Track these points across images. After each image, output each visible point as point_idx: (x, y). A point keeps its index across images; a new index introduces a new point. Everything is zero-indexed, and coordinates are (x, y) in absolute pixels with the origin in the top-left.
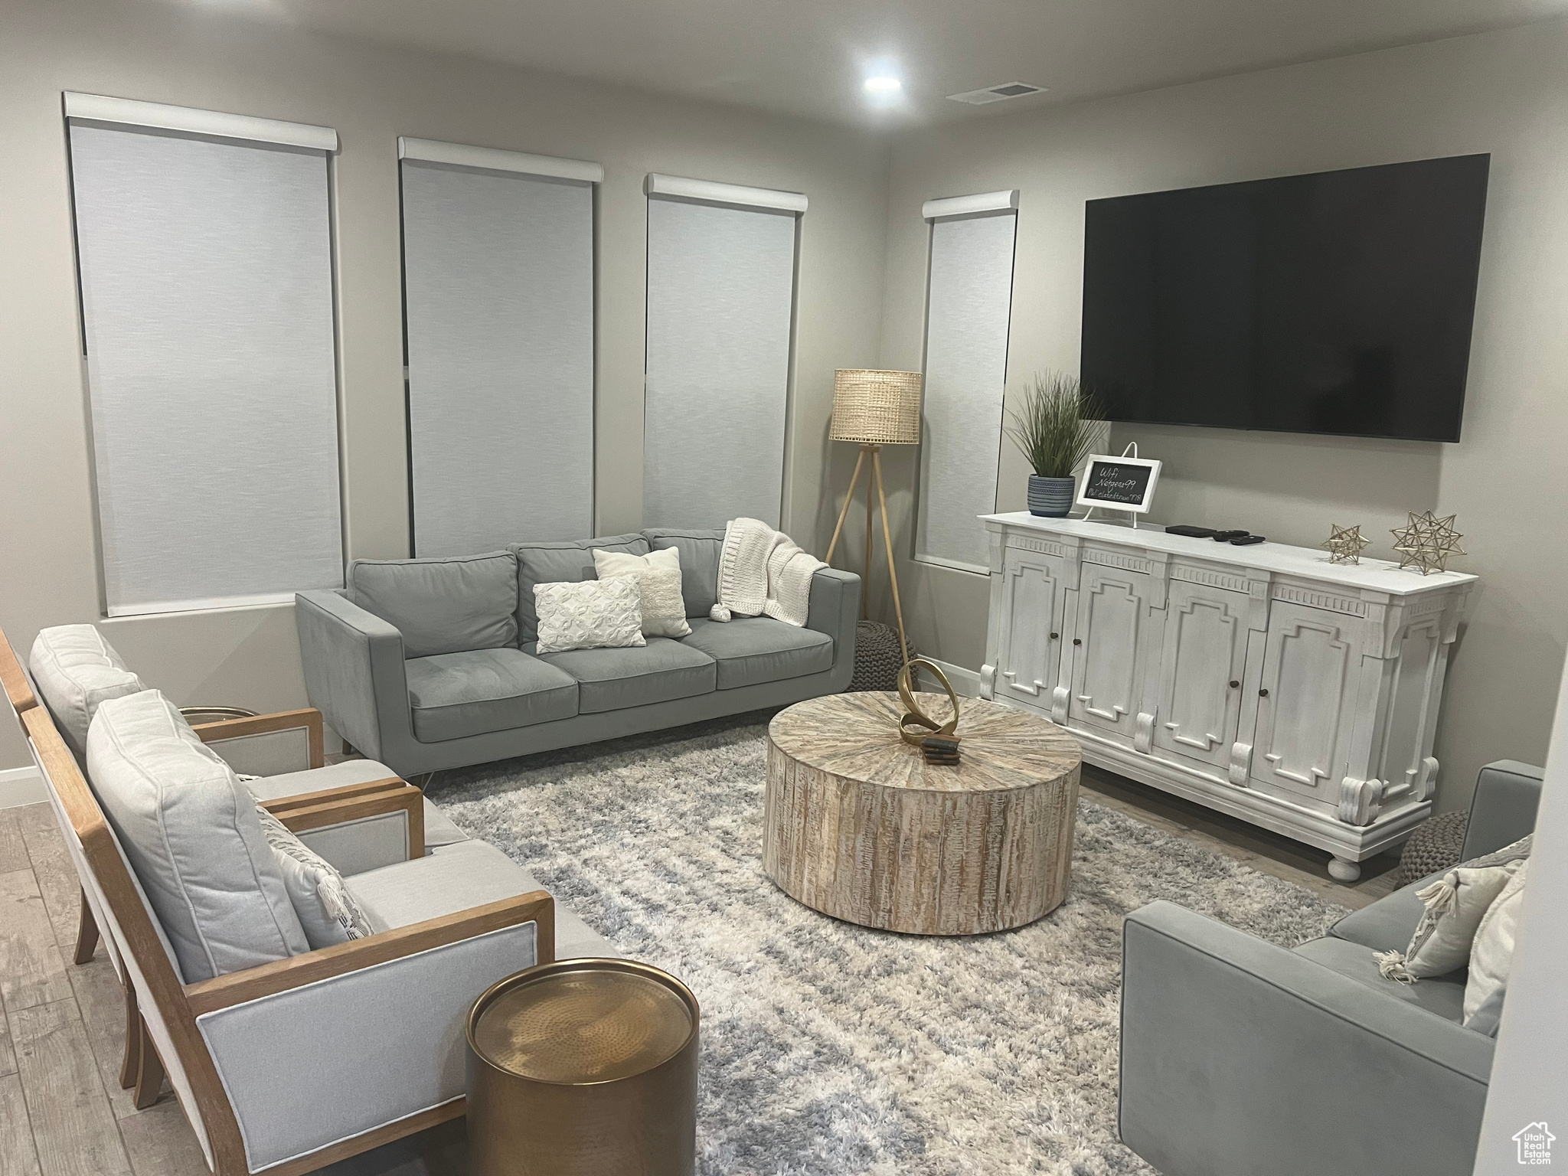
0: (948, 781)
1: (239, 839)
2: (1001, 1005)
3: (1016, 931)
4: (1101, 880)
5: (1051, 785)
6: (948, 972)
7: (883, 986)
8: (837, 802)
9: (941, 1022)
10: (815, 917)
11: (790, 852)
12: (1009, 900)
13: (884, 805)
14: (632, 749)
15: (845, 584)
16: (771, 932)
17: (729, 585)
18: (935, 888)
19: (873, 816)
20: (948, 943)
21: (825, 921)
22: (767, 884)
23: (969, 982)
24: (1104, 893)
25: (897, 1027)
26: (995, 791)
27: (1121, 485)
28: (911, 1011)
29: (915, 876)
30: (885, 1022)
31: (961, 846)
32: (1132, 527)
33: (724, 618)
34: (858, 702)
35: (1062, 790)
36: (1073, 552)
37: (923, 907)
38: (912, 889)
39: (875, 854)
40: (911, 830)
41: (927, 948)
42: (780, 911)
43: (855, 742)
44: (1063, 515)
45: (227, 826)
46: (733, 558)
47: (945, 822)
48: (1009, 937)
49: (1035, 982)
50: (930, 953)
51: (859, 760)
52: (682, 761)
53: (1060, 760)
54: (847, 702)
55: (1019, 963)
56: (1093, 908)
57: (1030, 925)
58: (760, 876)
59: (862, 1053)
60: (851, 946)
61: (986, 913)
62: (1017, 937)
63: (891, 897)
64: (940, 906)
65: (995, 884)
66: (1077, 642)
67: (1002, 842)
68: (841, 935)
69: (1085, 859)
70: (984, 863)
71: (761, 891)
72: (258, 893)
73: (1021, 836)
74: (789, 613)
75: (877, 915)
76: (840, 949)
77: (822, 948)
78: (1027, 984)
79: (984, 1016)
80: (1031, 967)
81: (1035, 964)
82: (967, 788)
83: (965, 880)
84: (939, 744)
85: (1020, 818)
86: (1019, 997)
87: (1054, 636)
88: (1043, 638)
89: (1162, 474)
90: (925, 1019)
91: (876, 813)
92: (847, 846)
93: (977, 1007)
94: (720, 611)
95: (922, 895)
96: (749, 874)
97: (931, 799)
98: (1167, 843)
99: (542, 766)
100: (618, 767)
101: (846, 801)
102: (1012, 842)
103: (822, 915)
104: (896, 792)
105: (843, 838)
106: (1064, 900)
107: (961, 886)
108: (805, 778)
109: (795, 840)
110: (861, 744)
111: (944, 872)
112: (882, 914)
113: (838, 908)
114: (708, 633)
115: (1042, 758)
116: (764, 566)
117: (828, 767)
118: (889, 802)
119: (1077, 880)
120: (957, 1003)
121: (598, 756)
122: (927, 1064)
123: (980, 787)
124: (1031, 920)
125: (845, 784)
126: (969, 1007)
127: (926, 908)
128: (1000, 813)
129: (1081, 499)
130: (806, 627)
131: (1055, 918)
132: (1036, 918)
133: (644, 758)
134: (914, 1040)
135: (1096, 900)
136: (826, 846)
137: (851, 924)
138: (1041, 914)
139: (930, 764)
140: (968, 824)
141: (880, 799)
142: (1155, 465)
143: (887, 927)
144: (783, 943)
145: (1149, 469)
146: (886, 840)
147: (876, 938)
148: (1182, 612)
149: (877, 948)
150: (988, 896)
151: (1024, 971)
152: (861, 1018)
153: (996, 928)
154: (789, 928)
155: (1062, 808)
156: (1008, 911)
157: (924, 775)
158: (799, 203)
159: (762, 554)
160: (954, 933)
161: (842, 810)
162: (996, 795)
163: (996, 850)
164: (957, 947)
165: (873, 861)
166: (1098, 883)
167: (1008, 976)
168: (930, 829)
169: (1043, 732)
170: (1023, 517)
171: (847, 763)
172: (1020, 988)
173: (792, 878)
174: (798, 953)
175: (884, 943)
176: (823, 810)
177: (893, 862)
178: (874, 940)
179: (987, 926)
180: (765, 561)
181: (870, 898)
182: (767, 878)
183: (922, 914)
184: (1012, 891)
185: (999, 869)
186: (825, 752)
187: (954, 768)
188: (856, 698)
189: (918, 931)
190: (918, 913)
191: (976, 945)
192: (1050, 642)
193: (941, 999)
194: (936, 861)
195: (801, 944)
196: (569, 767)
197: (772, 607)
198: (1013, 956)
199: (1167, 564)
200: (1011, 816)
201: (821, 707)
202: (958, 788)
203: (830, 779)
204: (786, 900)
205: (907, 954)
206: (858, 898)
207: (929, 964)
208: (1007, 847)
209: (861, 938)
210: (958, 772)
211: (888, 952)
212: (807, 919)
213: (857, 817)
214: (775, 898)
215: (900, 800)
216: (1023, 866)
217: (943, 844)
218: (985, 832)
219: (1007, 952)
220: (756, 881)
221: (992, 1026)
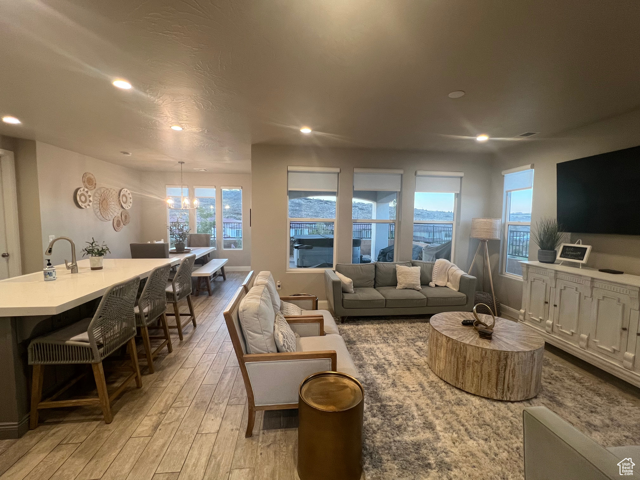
0: (485, 344)
1: (258, 321)
2: (498, 428)
3: (512, 402)
4: (555, 392)
5: (527, 353)
6: (481, 410)
7: (455, 408)
8: (446, 344)
9: (472, 427)
10: (439, 379)
11: (433, 357)
12: (509, 390)
13: (461, 348)
14: (402, 319)
15: (471, 279)
16: (423, 380)
17: (436, 277)
18: (479, 379)
19: (457, 351)
20: (484, 400)
21: (442, 381)
22: (427, 365)
23: (488, 416)
24: (556, 398)
25: (455, 423)
26: (502, 351)
27: (574, 254)
28: (462, 419)
29: (471, 374)
30: (450, 420)
31: (489, 367)
32: (579, 268)
33: (433, 286)
34: (464, 315)
35: (533, 355)
36: (553, 275)
37: (474, 385)
38: (470, 378)
39: (458, 363)
40: (470, 358)
41: (475, 399)
42: (428, 374)
43: (458, 327)
44: (553, 262)
45: (256, 318)
46: (437, 270)
47: (483, 358)
48: (509, 404)
49: (515, 423)
50: (476, 401)
51: (456, 333)
52: (415, 325)
53: (534, 345)
54: (460, 314)
55: (510, 414)
56: (549, 402)
57: (519, 401)
58: (426, 362)
59: (438, 428)
60: (448, 391)
61: (499, 393)
62: (512, 404)
63: (463, 379)
64: (481, 386)
65: (502, 383)
66: (555, 306)
67: (505, 369)
68: (446, 387)
69: (550, 383)
70: (498, 375)
71: (425, 367)
72: (262, 335)
73: (514, 369)
74: (454, 286)
75: (458, 384)
76: (444, 391)
77: (438, 389)
78: (512, 423)
79: (490, 430)
80: (515, 417)
81: (518, 417)
82: (491, 348)
83: (490, 379)
84: (485, 332)
85: (513, 363)
86: (506, 427)
87: (546, 303)
88: (542, 303)
89: (592, 251)
90: (466, 424)
91: (458, 350)
92: (449, 359)
93: (488, 425)
94: (432, 284)
95: (474, 381)
96: (423, 361)
97: (477, 349)
98: (591, 385)
99: (376, 320)
100: (396, 323)
101: (449, 344)
102: (510, 370)
103: (441, 379)
104: (464, 345)
105: (447, 356)
106: (536, 396)
107: (489, 381)
108: (437, 335)
109: (434, 353)
110: (459, 328)
111: (482, 375)
112: (460, 383)
113: (446, 378)
114: (426, 290)
115: (527, 343)
116: (447, 272)
117: (444, 333)
118: (462, 347)
119: (545, 390)
120: (481, 422)
121: (392, 319)
122: (462, 440)
123: (497, 349)
124: (519, 400)
125: (449, 339)
126: (485, 425)
127: (476, 385)
128: (504, 359)
129: (558, 257)
130: (459, 291)
131: (531, 402)
132: (521, 399)
133: (404, 322)
134: (460, 430)
135: (551, 399)
136: (442, 357)
137: (450, 384)
138: (523, 399)
139: (481, 338)
140: (491, 360)
141: (459, 346)
142: (589, 248)
143: (461, 388)
144: (426, 384)
145: (586, 249)
146: (461, 360)
147: (458, 391)
148: (599, 299)
149: (457, 394)
150: (500, 387)
151: (512, 418)
152: (443, 416)
153: (503, 399)
154: (429, 380)
155: (532, 362)
156: (508, 394)
157: (477, 341)
158: (462, 174)
159: (446, 270)
160: (486, 397)
161: (447, 347)
162: (502, 353)
163: (503, 372)
164: (486, 401)
165: (457, 366)
166: (554, 393)
167: (504, 418)
168: (477, 359)
169: (530, 334)
170: (536, 263)
171: (451, 333)
172: (508, 424)
173: (433, 365)
174: (429, 389)
175: (460, 393)
176: (441, 346)
177: (464, 368)
178: (457, 392)
179: (499, 397)
180: (447, 271)
181: (456, 377)
182: (427, 363)
183: (474, 387)
184: (510, 387)
185: (504, 379)
186: (444, 328)
187: (489, 341)
188: (464, 314)
189: (473, 392)
190: (472, 386)
191: (495, 403)
192: (544, 305)
193: (475, 419)
194: (479, 370)
195: (431, 386)
196: (383, 321)
197: (449, 284)
198: (509, 411)
199: (591, 281)
200: (509, 361)
201: (451, 315)
202: (488, 347)
203: (444, 337)
204: (431, 372)
205: (467, 399)
206: (452, 376)
207: (474, 405)
208: (507, 372)
209: (452, 390)
210: (490, 342)
211: (460, 397)
212: (435, 379)
213: (452, 350)
214: (428, 370)
215: (466, 348)
216: (515, 379)
217: (482, 365)
218: (498, 364)
219: (506, 409)
220: (424, 363)
221: (492, 435)
